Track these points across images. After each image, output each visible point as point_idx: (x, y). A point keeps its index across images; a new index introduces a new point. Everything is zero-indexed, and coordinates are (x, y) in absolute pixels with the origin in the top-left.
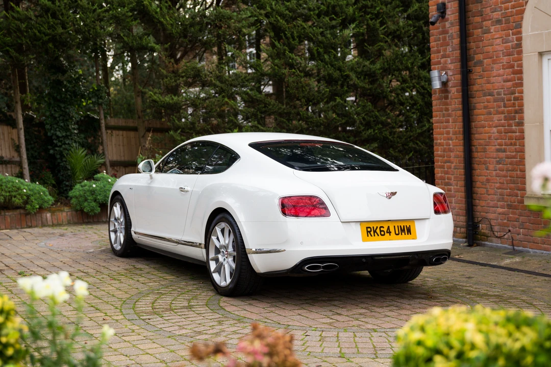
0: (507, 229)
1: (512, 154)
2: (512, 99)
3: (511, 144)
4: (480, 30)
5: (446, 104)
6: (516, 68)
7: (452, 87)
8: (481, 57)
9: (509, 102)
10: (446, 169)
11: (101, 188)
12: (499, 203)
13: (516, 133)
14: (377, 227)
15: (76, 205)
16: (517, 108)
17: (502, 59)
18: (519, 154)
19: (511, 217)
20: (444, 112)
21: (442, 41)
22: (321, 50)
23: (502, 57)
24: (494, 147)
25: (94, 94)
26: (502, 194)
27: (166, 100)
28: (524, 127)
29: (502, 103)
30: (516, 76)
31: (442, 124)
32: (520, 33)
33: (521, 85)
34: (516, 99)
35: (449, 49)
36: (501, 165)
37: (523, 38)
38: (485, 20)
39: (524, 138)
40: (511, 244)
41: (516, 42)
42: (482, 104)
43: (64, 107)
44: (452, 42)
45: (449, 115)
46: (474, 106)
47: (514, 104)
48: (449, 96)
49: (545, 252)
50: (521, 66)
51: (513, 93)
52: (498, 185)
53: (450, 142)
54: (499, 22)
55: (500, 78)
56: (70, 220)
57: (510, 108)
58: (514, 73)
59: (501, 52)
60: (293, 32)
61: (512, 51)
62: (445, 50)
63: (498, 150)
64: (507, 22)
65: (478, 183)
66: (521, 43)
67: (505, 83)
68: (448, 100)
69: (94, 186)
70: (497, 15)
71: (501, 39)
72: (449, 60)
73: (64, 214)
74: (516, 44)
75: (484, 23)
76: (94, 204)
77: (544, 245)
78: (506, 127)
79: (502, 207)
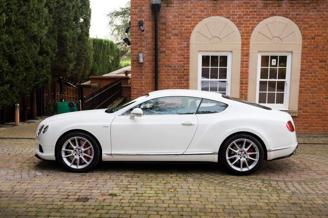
2: (183, 69)
4: (164, 37)
5: (142, 69)
6: (185, 56)
7: (145, 62)
8: (164, 49)
9: (181, 71)
13: (184, 84)
16: (185, 73)
17: (177, 51)
20: (139, 73)
21: (139, 39)
28: (189, 82)
29: (177, 71)
30: (185, 60)
31: (137, 79)
32: (189, 41)
33: (188, 64)
34: (185, 69)
35: (144, 44)
37: (191, 44)
38: (168, 33)
39: (189, 87)
41: (186, 45)
42: (164, 71)
44: (147, 41)
45: (143, 75)
46: (159, 71)
47: (184, 72)
50: (189, 55)
51: (184, 67)
53: (143, 87)
54: (176, 35)
55: (176, 60)
57: (181, 73)
58: (184, 58)
59: (177, 49)
61: (184, 49)
62: (142, 44)
64: (181, 36)
66: (189, 46)
67: (179, 62)
68: (142, 68)
70: (175, 32)
71: (177, 43)
72: (144, 49)
75: (167, 34)
78: (179, 82)
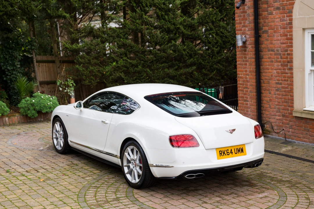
0: (282, 128)
1: (285, 86)
2: (286, 54)
3: (285, 80)
4: (266, 12)
5: (245, 54)
6: (288, 36)
7: (249, 45)
8: (267, 28)
9: (284, 56)
10: (245, 92)
11: (38, 102)
12: (277, 113)
13: (288, 74)
14: (225, 150)
15: (23, 112)
16: (289, 60)
17: (279, 31)
18: (290, 86)
19: (284, 122)
20: (244, 59)
21: (242, 17)
22: (163, 13)
23: (280, 29)
24: (274, 81)
25: (29, 44)
26: (279, 109)
27: (73, 47)
28: (293, 71)
29: (280, 56)
30: (289, 41)
31: (242, 66)
32: (291, 16)
33: (292, 46)
34: (288, 54)
35: (247, 22)
36: (278, 92)
37: (293, 19)
38: (270, 7)
39: (293, 78)
40: (284, 137)
41: (289, 21)
42: (267, 56)
43: (12, 52)
44: (249, 19)
45: (247, 61)
46: (262, 57)
47: (287, 57)
48: (247, 50)
49: (305, 143)
50: (292, 35)
51: (287, 51)
52: (277, 103)
53: (248, 76)
54: (278, 8)
55: (279, 42)
56: (20, 121)
57: (285, 60)
58: (287, 39)
59: (280, 27)
60: (147, 3)
61: (286, 27)
62: (244, 23)
63: (277, 83)
64: (284, 9)
65: (264, 101)
66: (292, 22)
67: (281, 45)
68: (246, 52)
69: (34, 101)
70: (277, 4)
71: (279, 19)
72: (247, 29)
73: (16, 118)
74: (289, 22)
75: (269, 8)
76: (34, 112)
77: (304, 139)
78: (282, 71)
79: (279, 116)
